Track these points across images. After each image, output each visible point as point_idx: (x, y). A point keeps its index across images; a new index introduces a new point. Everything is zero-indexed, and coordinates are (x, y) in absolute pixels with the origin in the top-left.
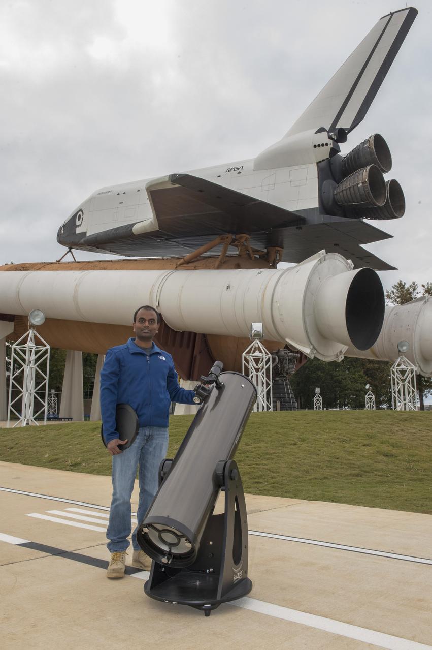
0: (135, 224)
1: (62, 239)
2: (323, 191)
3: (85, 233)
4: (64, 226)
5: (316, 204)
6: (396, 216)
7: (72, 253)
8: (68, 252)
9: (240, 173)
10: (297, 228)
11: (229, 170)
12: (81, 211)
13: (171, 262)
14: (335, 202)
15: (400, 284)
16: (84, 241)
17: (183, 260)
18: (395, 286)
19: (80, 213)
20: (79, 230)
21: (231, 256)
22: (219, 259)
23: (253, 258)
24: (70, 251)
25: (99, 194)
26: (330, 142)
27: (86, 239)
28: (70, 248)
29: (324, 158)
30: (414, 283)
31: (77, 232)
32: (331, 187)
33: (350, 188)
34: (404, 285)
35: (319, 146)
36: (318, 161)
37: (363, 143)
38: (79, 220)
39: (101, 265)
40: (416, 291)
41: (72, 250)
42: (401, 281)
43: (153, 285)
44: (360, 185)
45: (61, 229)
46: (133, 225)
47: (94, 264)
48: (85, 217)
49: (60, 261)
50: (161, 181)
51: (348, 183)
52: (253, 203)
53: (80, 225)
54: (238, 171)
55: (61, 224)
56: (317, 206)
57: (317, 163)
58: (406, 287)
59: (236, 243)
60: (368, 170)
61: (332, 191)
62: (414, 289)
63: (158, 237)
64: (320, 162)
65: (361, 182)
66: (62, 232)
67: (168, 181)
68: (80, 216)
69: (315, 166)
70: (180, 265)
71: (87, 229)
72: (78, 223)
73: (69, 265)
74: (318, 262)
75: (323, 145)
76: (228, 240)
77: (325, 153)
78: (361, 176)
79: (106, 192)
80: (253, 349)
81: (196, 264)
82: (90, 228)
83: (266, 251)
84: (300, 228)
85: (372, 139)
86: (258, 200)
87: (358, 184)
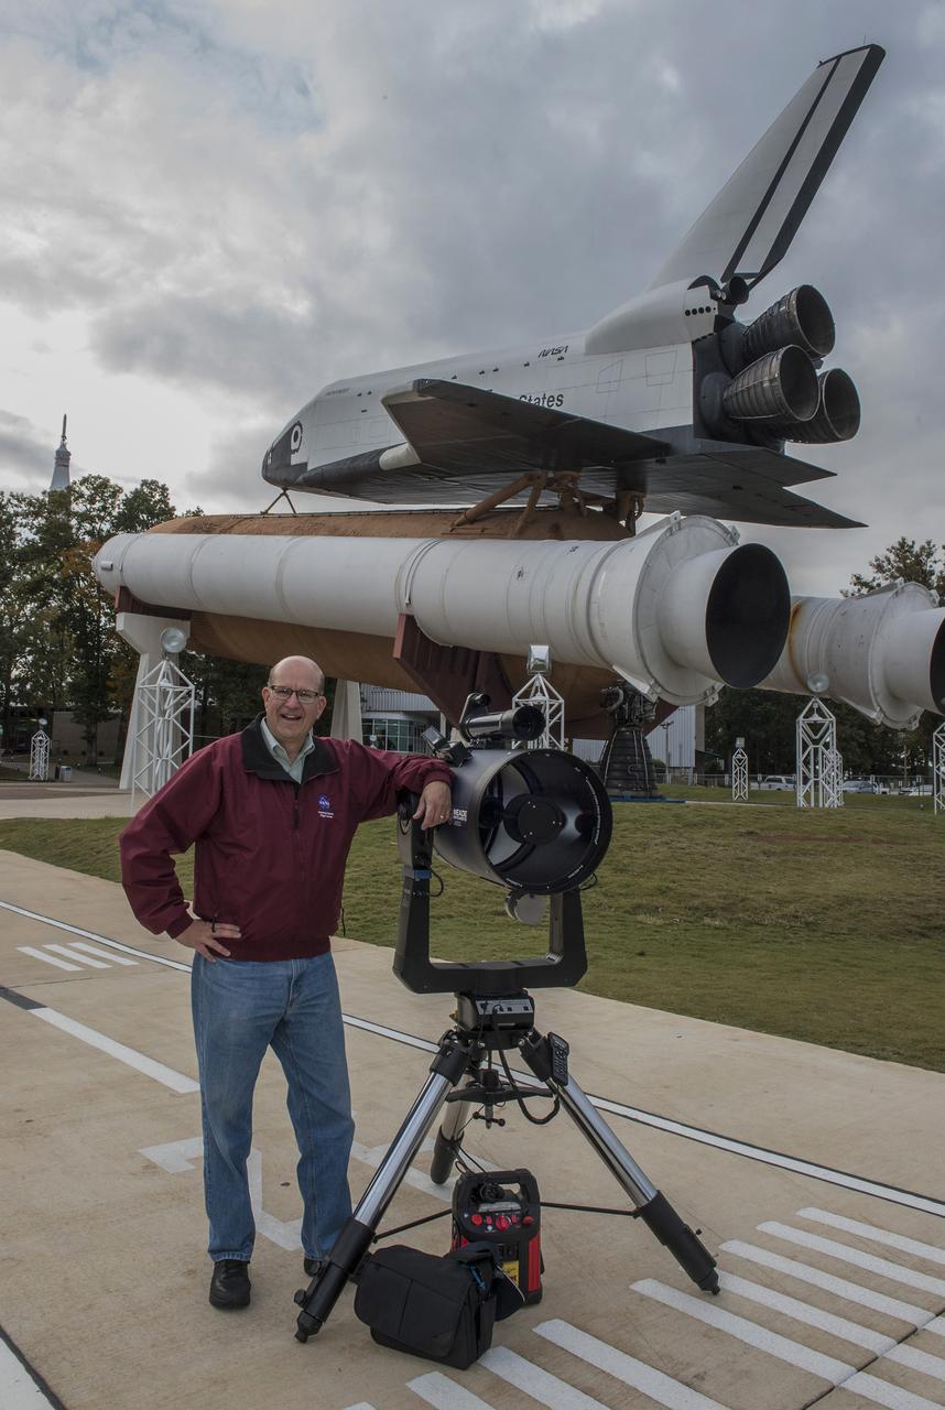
0: (384, 450)
1: (269, 475)
2: (702, 395)
3: (306, 464)
4: (273, 450)
5: (687, 419)
6: (840, 436)
7: (287, 497)
8: (281, 495)
9: (562, 358)
10: (657, 461)
11: (545, 354)
12: (299, 424)
13: (445, 519)
14: (726, 413)
15: (903, 544)
16: (304, 479)
17: (463, 516)
18: (893, 548)
19: (297, 428)
20: (295, 460)
21: (545, 510)
22: (524, 514)
23: (585, 513)
24: (284, 494)
25: (329, 394)
26: (714, 304)
27: (306, 475)
28: (285, 490)
29: (706, 334)
30: (929, 543)
31: (293, 462)
32: (718, 387)
33: (748, 389)
34: (912, 547)
35: (694, 312)
36: (694, 339)
37: (779, 304)
38: (295, 441)
39: (332, 522)
40: (932, 559)
41: (288, 492)
42: (904, 539)
43: (402, 567)
44: (766, 385)
45: (267, 455)
46: (381, 452)
47: (320, 520)
48: (305, 436)
49: (267, 511)
50: (401, 391)
51: (747, 380)
52: (569, 422)
53: (297, 450)
54: (559, 356)
55: (268, 447)
56: (691, 422)
57: (693, 343)
58: (916, 549)
59: (555, 486)
60: (780, 356)
61: (718, 392)
62: (930, 555)
63: (423, 474)
64: (698, 340)
65: (766, 379)
66: (270, 461)
67: (413, 391)
68: (297, 433)
69: (689, 346)
70: (458, 525)
71: (308, 458)
72: (294, 446)
73: (280, 520)
74: (666, 531)
75: (701, 310)
76: (539, 481)
77: (705, 325)
78: (767, 369)
79: (340, 392)
80: (534, 688)
81: (486, 524)
82: (313, 455)
83: (614, 497)
84: (663, 462)
85: (794, 296)
86: (576, 417)
87: (762, 383)
